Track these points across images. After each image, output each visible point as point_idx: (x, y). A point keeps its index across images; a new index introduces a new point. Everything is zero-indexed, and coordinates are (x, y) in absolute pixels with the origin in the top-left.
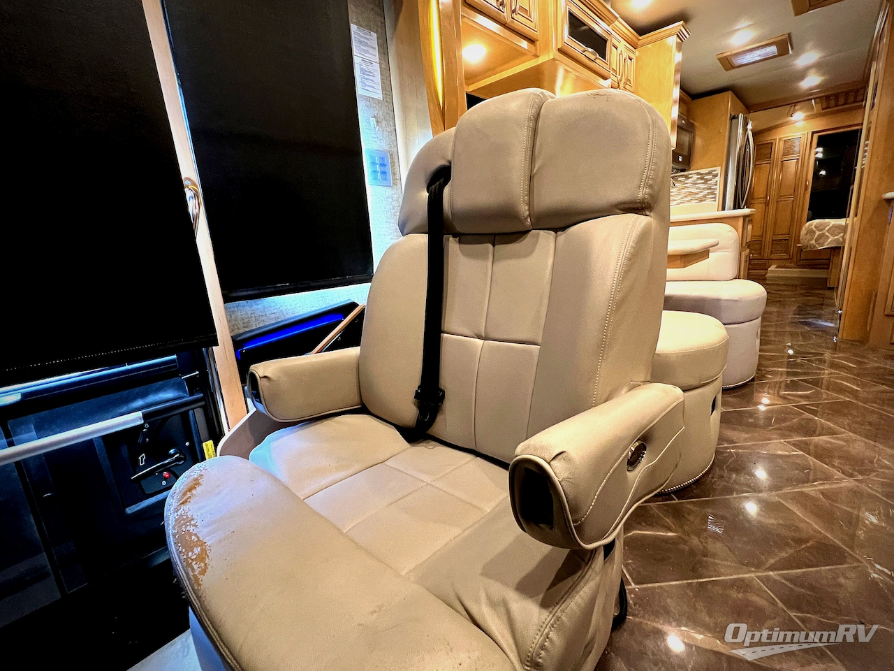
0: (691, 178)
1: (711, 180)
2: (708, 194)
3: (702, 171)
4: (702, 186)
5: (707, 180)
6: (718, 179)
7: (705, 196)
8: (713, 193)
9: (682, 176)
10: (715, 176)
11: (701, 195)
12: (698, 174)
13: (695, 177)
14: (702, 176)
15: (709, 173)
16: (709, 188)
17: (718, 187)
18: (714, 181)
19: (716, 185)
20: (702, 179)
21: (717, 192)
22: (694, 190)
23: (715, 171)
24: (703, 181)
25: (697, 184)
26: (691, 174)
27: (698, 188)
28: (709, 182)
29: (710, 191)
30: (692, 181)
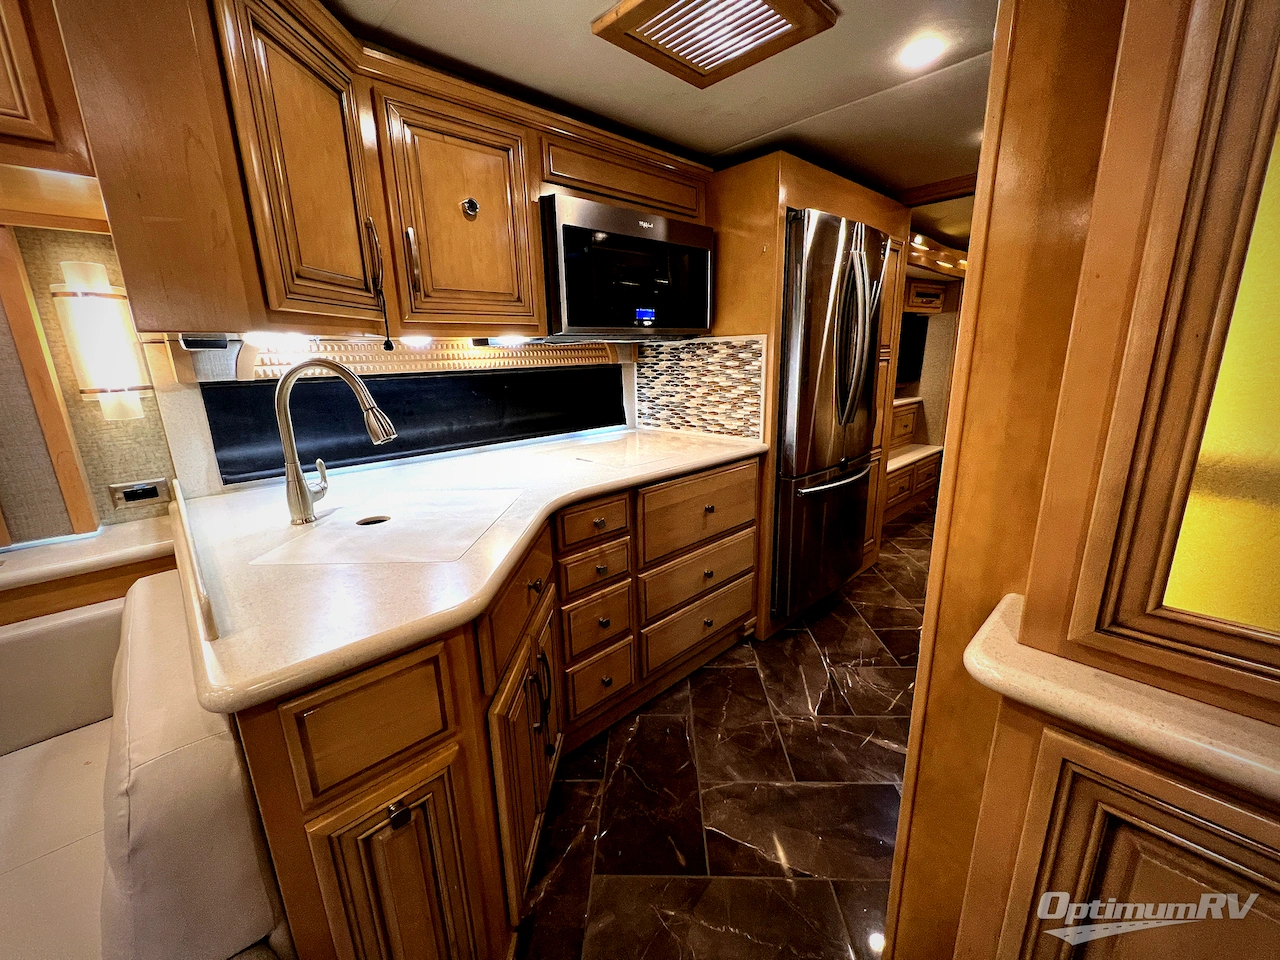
0: (716, 352)
1: (749, 363)
2: (746, 394)
3: (737, 340)
4: (736, 374)
5: (742, 364)
6: (763, 359)
7: (741, 398)
8: (753, 394)
9: (704, 345)
10: (757, 354)
11: (734, 393)
12: (728, 345)
13: (724, 351)
14: (734, 352)
15: (747, 347)
16: (747, 382)
17: (762, 381)
18: (755, 365)
19: (760, 376)
20: (733, 357)
21: (761, 393)
22: (723, 381)
23: (757, 342)
24: (737, 363)
25: (727, 367)
26: (716, 344)
27: (729, 377)
28: (747, 367)
29: (749, 388)
30: (718, 360)
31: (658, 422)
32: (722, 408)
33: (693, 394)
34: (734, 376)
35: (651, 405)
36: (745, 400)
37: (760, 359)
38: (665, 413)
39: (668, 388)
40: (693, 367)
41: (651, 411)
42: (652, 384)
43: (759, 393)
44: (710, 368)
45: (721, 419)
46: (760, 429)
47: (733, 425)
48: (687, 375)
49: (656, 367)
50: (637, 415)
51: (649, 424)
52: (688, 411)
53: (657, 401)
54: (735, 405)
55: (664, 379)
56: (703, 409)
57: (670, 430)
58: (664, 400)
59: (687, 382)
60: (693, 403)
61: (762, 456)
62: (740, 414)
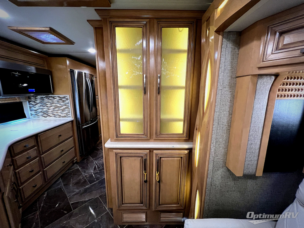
1: (66, 101)
2: (66, 108)
3: (61, 96)
4: (62, 103)
5: (64, 101)
6: (69, 101)
7: (64, 109)
8: (68, 108)
9: (52, 97)
10: (67, 99)
11: (62, 108)
12: (59, 97)
13: (58, 98)
14: (61, 99)
15: (64, 97)
16: (65, 105)
17: (69, 105)
18: (67, 102)
19: (69, 104)
20: (61, 100)
21: (70, 107)
22: (59, 105)
23: (67, 97)
24: (62, 101)
25: (59, 102)
26: (55, 97)
27: (60, 104)
28: (65, 102)
29: (66, 107)
30: (56, 100)
31: (39, 116)
32: (59, 111)
33: (50, 108)
34: (62, 104)
35: (35, 112)
36: (66, 109)
37: (68, 100)
38: (40, 114)
39: (41, 107)
40: (48, 102)
41: (35, 113)
42: (35, 106)
43: (69, 108)
44: (54, 102)
45: (60, 114)
46: (71, 115)
47: (64, 115)
48: (47, 104)
49: (36, 102)
50: (30, 115)
51: (35, 117)
52: (49, 113)
53: (38, 111)
54: (63, 110)
55: (39, 105)
56: (54, 112)
57: (43, 118)
58: (40, 110)
59: (47, 106)
60: (50, 110)
61: (72, 121)
62: (65, 112)
